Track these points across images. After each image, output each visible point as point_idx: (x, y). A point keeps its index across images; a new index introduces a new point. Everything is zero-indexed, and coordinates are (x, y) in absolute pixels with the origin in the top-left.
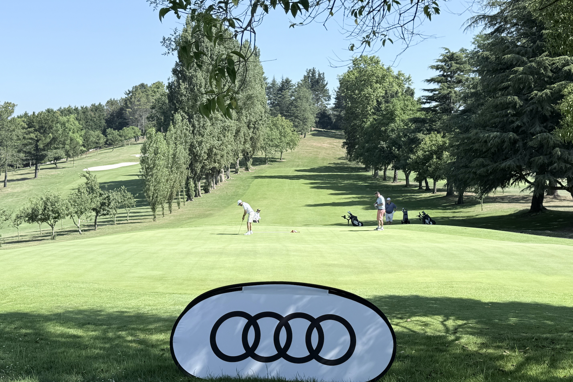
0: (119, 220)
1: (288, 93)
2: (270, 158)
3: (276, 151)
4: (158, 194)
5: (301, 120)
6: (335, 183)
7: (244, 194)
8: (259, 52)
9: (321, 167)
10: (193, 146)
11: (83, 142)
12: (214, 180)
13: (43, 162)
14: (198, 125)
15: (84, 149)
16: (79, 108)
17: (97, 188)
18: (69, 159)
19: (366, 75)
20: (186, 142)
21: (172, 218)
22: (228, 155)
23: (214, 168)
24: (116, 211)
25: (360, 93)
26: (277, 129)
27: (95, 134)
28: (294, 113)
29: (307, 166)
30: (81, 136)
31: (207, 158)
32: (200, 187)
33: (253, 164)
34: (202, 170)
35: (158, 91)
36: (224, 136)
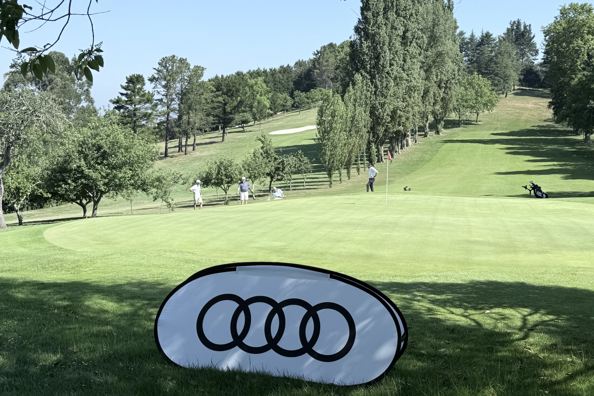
0: (294, 186)
1: (487, 49)
2: (464, 121)
3: (471, 112)
4: (334, 159)
5: (501, 78)
6: (536, 148)
7: (431, 159)
8: (453, 4)
9: (523, 131)
10: (375, 107)
11: (270, 105)
12: (400, 145)
13: (230, 125)
14: (380, 85)
15: (271, 112)
16: (268, 70)
17: (272, 153)
18: (256, 122)
19: (576, 25)
20: (366, 104)
21: (350, 184)
22: (414, 118)
23: (399, 131)
24: (290, 176)
25: (568, 46)
26: (473, 88)
27: (283, 97)
28: (494, 71)
29: (506, 129)
30: (268, 98)
31: (391, 121)
32: (382, 152)
33: (445, 127)
34: (386, 134)
35: (342, 51)
36: (410, 97)
